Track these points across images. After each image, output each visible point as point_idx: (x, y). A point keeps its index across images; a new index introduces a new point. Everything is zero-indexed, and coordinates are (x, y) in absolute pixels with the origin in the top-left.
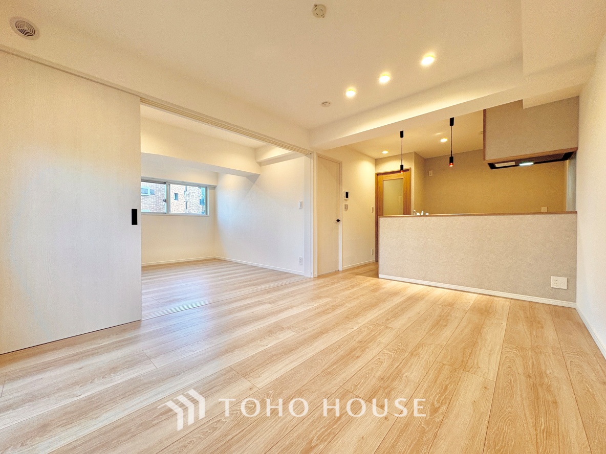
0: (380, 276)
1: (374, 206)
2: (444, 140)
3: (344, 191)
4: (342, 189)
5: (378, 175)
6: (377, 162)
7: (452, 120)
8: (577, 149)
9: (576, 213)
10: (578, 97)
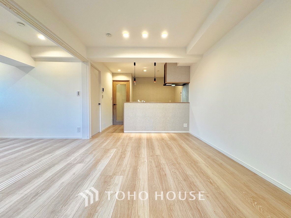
0: (125, 132)
1: (112, 97)
2: (145, 71)
3: (102, 87)
4: (101, 86)
5: (114, 81)
6: (114, 74)
7: (155, 63)
8: (190, 83)
9: (189, 103)
10: (190, 66)
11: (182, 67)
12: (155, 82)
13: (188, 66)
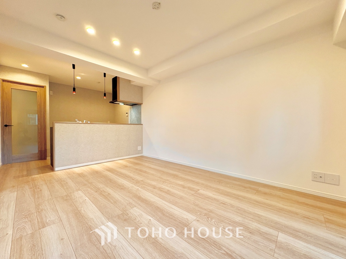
0: (56, 169)
5: (3, 80)
6: (4, 69)
7: (105, 74)
8: (142, 104)
9: (142, 124)
10: (142, 87)
11: (135, 86)
12: (105, 98)
13: (141, 87)
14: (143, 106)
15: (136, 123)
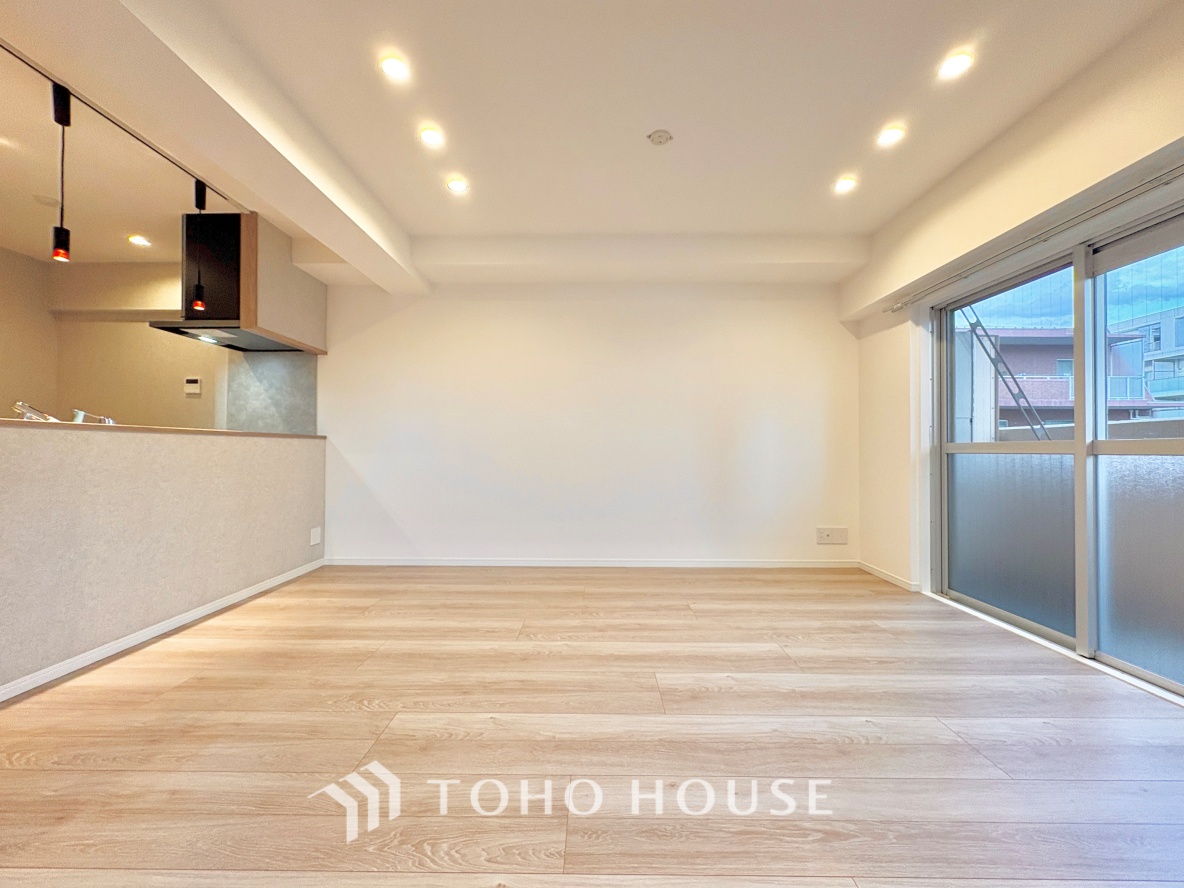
8: (325, 352)
9: (325, 438)
10: (327, 286)
11: (305, 275)
13: (322, 283)
14: (323, 363)
15: (280, 430)
